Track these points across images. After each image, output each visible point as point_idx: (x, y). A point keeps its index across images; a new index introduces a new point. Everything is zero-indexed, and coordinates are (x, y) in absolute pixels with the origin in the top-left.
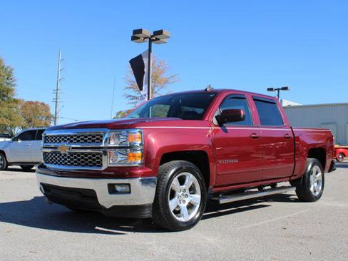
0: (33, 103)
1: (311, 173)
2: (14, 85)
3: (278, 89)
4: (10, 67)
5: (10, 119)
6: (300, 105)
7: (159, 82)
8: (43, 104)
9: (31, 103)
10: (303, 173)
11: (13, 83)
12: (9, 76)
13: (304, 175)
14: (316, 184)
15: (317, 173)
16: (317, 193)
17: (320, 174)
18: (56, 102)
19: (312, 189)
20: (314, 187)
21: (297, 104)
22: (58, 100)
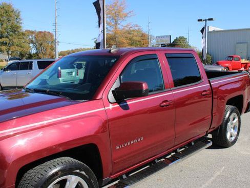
0: (42, 32)
1: (228, 120)
2: (21, 23)
3: (206, 20)
4: (18, 10)
5: (21, 47)
6: (222, 29)
7: (121, 17)
8: (49, 33)
9: (40, 32)
10: (220, 124)
11: (21, 22)
12: (18, 16)
13: (221, 126)
14: (232, 130)
15: (234, 119)
16: (233, 138)
17: (236, 120)
18: (55, 32)
19: (228, 136)
20: (230, 133)
21: (220, 29)
22: (56, 30)
